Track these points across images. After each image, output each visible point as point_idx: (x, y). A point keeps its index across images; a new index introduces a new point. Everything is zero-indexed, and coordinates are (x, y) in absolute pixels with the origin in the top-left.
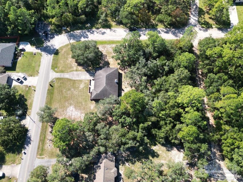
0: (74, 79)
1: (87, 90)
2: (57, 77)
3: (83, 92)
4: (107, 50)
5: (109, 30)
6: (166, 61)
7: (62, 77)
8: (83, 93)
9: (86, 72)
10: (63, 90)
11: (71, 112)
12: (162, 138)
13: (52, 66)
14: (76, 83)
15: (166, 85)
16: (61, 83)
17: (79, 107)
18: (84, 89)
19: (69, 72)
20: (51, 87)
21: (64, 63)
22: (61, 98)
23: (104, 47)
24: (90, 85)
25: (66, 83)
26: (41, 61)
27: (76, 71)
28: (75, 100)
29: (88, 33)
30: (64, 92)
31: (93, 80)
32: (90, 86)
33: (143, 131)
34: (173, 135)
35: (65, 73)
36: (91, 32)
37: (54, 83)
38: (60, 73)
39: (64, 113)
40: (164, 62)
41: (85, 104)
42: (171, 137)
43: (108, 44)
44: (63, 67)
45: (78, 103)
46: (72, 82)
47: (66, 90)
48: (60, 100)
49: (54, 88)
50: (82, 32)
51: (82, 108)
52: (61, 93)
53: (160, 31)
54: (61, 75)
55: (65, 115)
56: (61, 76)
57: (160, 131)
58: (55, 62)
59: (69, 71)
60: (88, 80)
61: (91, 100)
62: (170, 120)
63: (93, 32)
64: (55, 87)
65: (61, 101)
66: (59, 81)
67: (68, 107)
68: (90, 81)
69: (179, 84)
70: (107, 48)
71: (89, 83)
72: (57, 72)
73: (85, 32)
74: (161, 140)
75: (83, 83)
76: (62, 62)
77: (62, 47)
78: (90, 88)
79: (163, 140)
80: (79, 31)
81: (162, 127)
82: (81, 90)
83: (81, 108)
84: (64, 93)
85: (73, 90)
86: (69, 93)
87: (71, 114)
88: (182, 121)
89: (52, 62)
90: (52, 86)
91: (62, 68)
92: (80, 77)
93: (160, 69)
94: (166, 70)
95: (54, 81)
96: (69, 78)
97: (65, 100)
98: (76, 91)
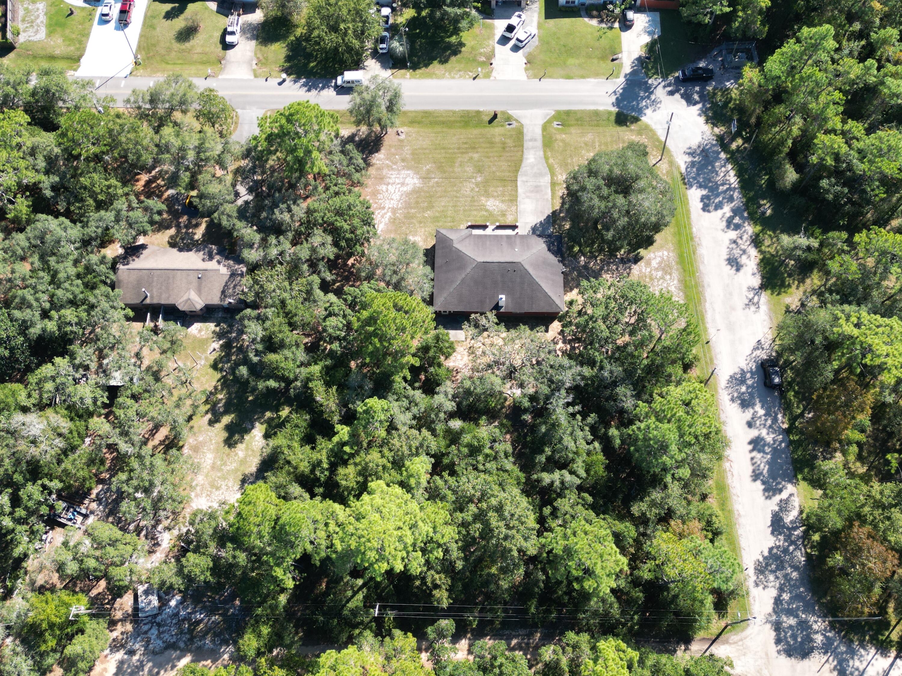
0: (520, 179)
2: (525, 131)
4: (652, 279)
5: (756, 281)
6: (584, 475)
7: (527, 144)
9: (549, 212)
10: (477, 152)
11: (397, 181)
13: (568, 113)
14: (504, 186)
15: (475, 468)
16: (504, 143)
17: (417, 203)
18: (480, 210)
19: (547, 163)
21: (583, 145)
22: (450, 148)
24: (497, 228)
25: (502, 158)
26: (589, 80)
27: (554, 184)
28: (440, 189)
32: (492, 227)
40: (579, 466)
43: (682, 281)
52: (466, 148)
60: (516, 221)
64: (487, 129)
68: (514, 227)
71: (504, 225)
83: (411, 208)
84: (464, 155)
85: (479, 179)
86: (468, 169)
87: (391, 181)
89: (583, 111)
91: (563, 141)
92: (528, 197)
94: (546, 476)
95: (510, 125)
96: (523, 165)
97: (442, 160)
98: (472, 190)
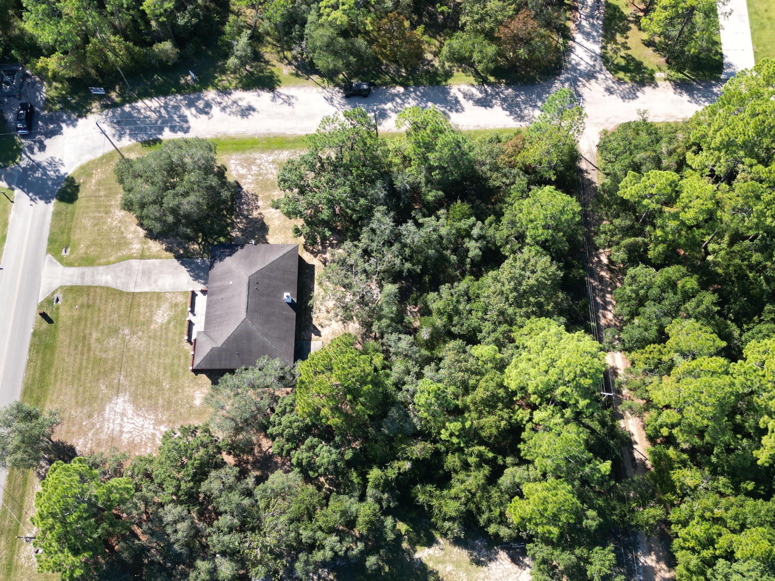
0: (132, 289)
1: (181, 333)
2: (69, 284)
3: (167, 339)
4: (260, 175)
5: (266, 96)
6: (473, 219)
7: (88, 282)
8: (167, 345)
9: (176, 263)
10: (90, 334)
11: (118, 421)
12: (451, 519)
13: (52, 241)
14: (139, 305)
15: (470, 312)
16: (82, 306)
17: (150, 398)
18: (167, 329)
19: (114, 263)
20: (45, 324)
21: (96, 228)
22: (81, 364)
23: (249, 163)
24: (192, 311)
25: (103, 308)
26: (10, 220)
27: (142, 257)
28: (135, 374)
29: (188, 113)
30: (92, 341)
31: (204, 292)
32: (190, 317)
33: (383, 492)
34: (493, 508)
35: (100, 265)
36: (201, 104)
37: (58, 308)
38: (79, 265)
39: (93, 425)
40: (464, 224)
41: (170, 389)
42: (485, 516)
43: (263, 150)
44: (93, 243)
45: (144, 383)
46: (123, 302)
47: (103, 333)
48: (80, 371)
49: (56, 327)
50: (166, 108)
51: (160, 402)
52: (83, 346)
53: (460, 97)
54: (83, 274)
55: (97, 433)
56: (83, 278)
57: (445, 492)
58: (63, 223)
59: (112, 259)
60: (185, 293)
61: (194, 371)
62: (480, 455)
63: (208, 105)
64: (60, 324)
65: (83, 377)
66: (75, 299)
67: (110, 399)
68: (194, 295)
69: (517, 310)
70: (259, 166)
71: (189, 304)
72: (69, 264)
73: (177, 108)
74: (447, 524)
75: (165, 306)
76: (87, 222)
77: (88, 164)
78: (191, 324)
79: (456, 525)
80: (154, 103)
81: (454, 475)
82: (159, 334)
83: (157, 403)
84: (93, 347)
85: (127, 331)
86: (112, 344)
87: (118, 429)
88: (525, 455)
89: (52, 226)
90: (50, 321)
91: (88, 247)
92: (156, 282)
93: (449, 252)
94: (471, 254)
95: (58, 300)
96: (114, 286)
97: (96, 371)
98: (140, 338)
